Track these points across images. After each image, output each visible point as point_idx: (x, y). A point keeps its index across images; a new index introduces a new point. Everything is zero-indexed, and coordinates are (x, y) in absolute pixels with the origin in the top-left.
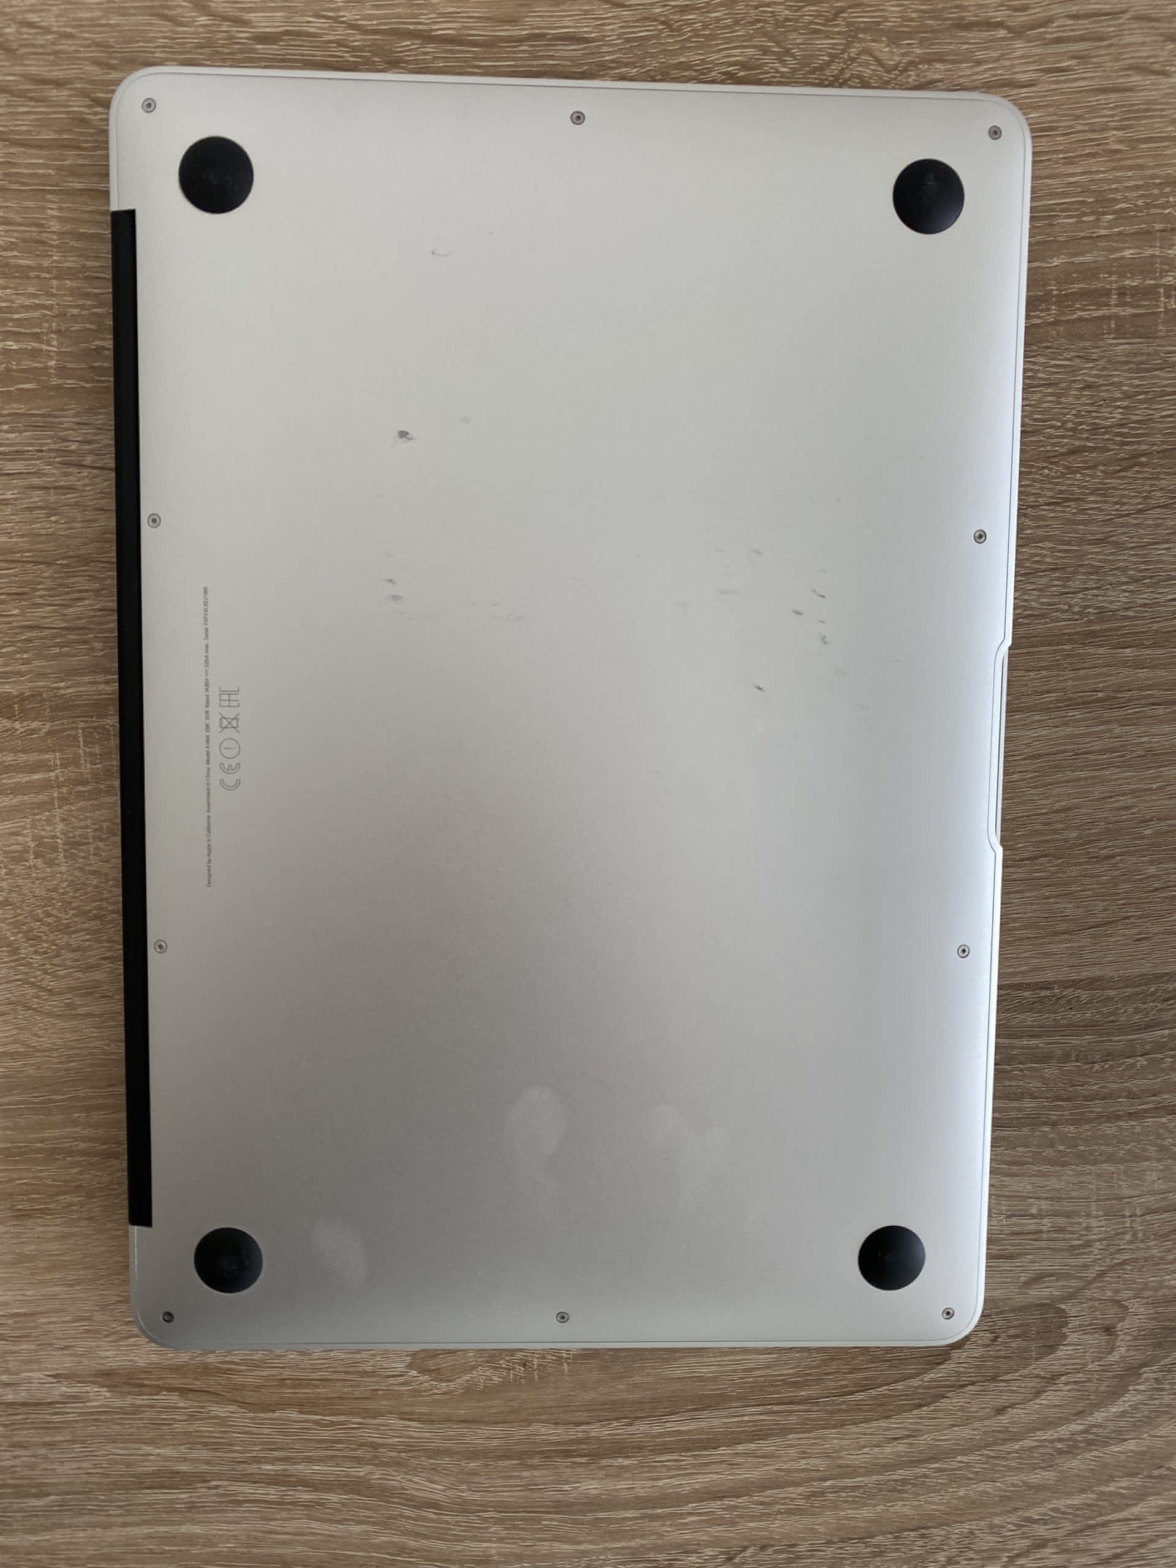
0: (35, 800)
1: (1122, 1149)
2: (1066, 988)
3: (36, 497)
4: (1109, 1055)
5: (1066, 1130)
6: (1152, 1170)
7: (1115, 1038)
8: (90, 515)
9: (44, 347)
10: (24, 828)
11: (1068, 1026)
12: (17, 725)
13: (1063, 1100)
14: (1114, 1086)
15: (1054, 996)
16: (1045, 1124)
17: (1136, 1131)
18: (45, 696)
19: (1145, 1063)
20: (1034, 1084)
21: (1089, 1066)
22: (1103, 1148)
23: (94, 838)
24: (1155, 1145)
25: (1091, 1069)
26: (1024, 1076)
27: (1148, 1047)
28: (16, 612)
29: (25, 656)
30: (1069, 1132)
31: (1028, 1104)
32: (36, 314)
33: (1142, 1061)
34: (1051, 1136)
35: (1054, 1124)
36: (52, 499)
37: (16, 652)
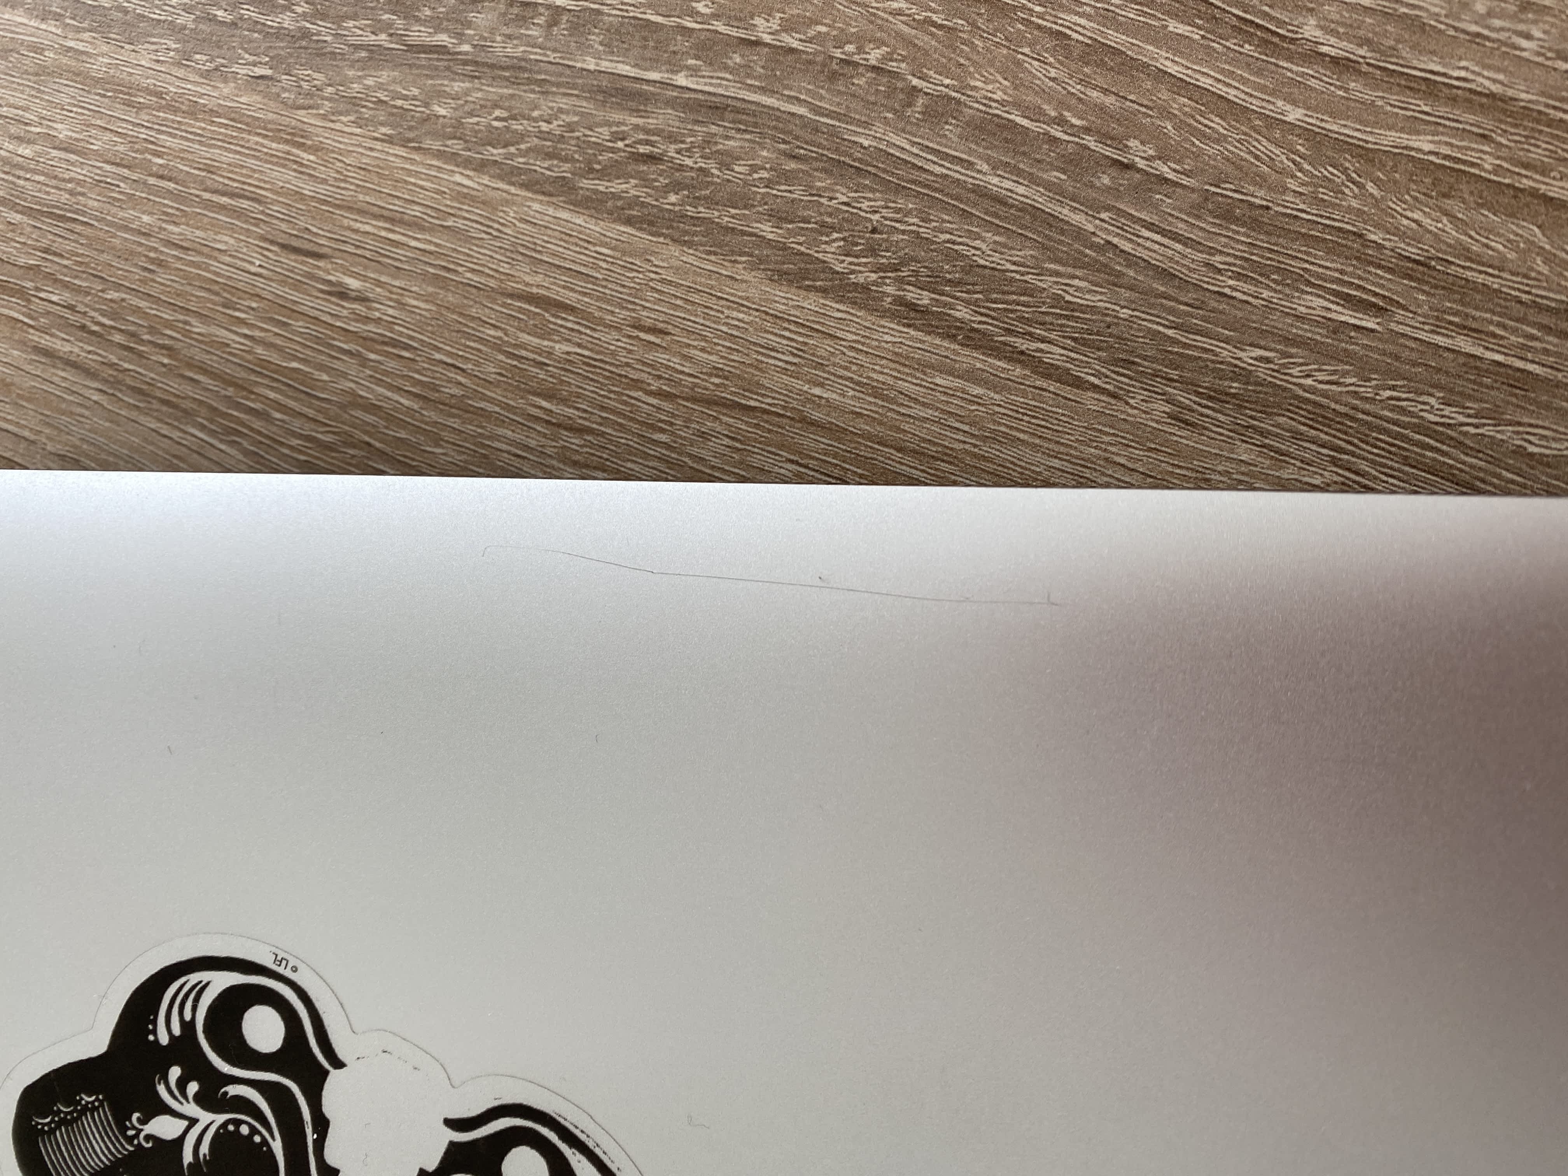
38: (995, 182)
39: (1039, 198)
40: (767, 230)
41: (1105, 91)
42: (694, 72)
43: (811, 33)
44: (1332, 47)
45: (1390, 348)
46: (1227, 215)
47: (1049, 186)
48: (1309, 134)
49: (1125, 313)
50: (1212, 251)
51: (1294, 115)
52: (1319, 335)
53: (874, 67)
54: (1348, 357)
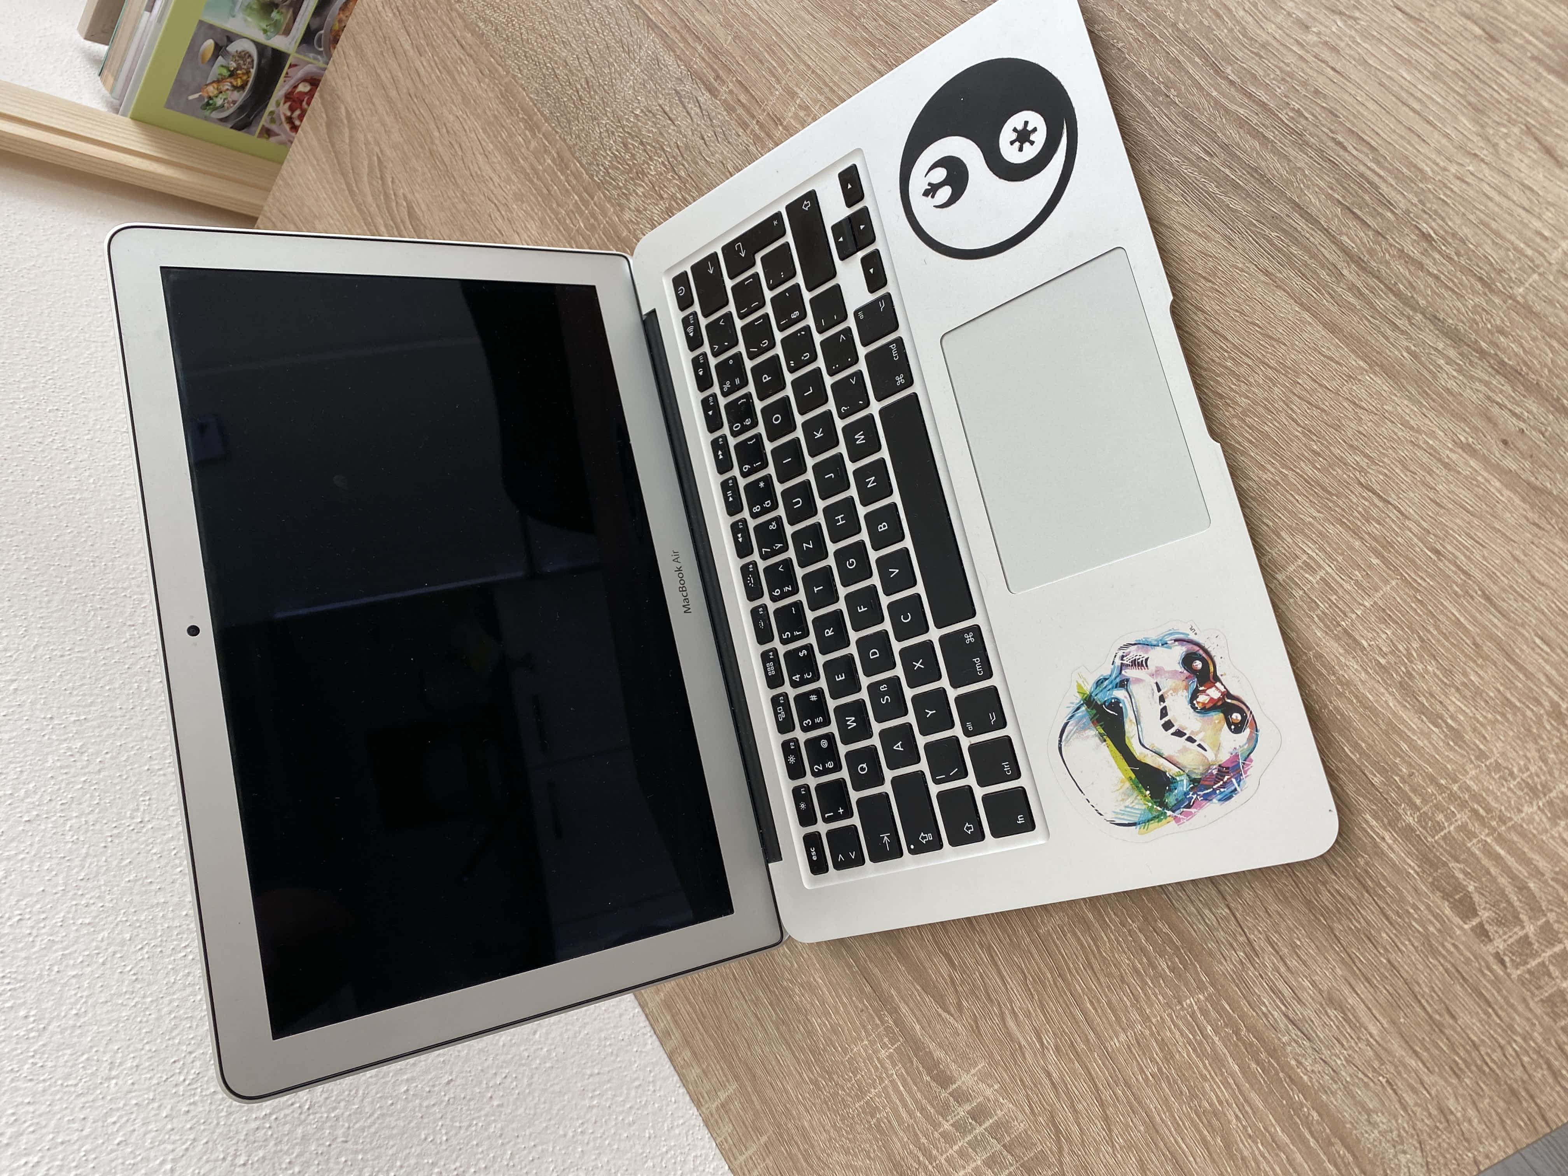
8: (1276, 918)
28: (1384, 935)
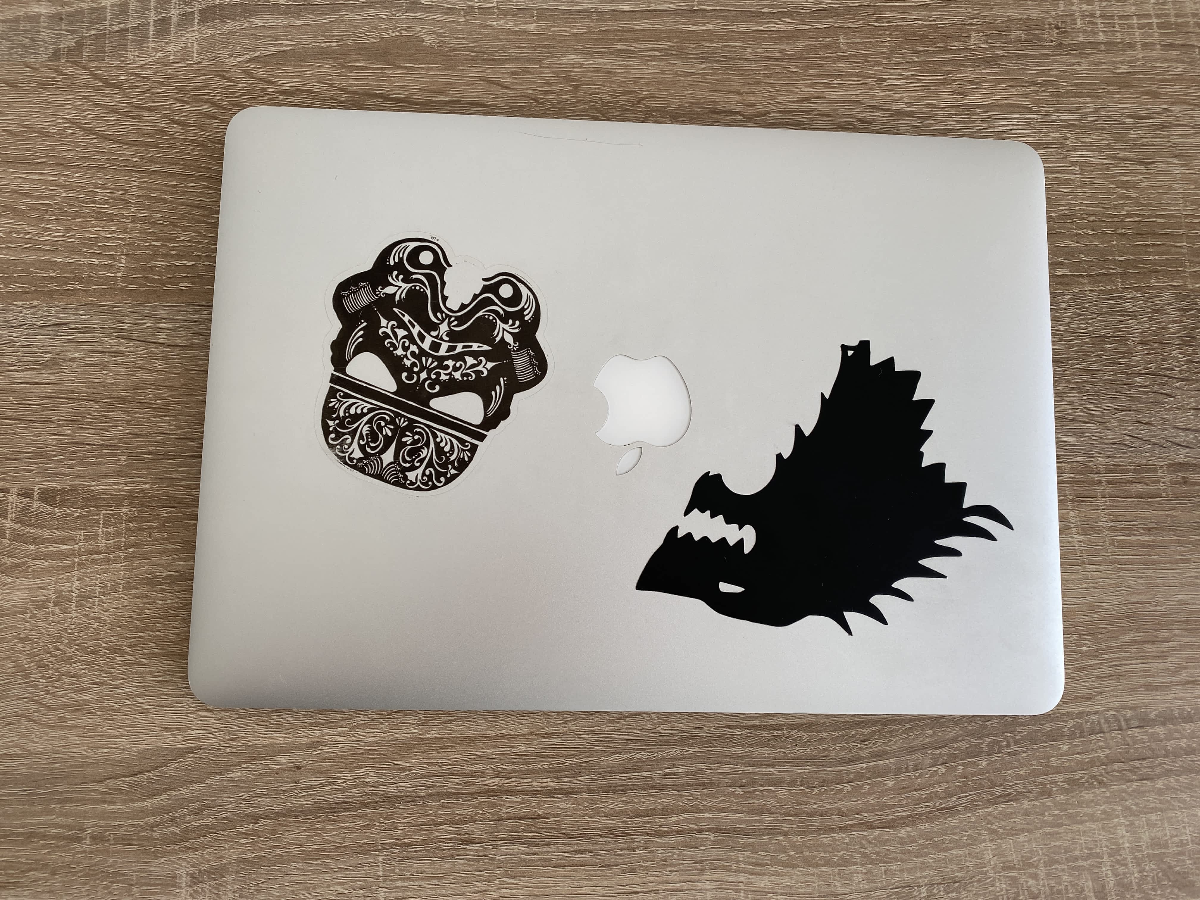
0: (61, 564)
1: (836, 856)
2: (792, 730)
3: (95, 358)
4: (824, 781)
5: (795, 839)
6: (858, 873)
7: (828, 769)
9: (116, 264)
10: (50, 584)
11: (794, 758)
12: (57, 510)
13: (792, 816)
14: (828, 806)
15: (784, 735)
16: (780, 834)
17: (846, 841)
18: (80, 491)
19: (850, 789)
20: (771, 803)
21: (810, 790)
22: (822, 854)
23: (100, 593)
24: (859, 853)
25: (812, 792)
26: (763, 796)
27: (851, 776)
29: (71, 463)
30: (797, 841)
31: (768, 818)
32: (114, 243)
33: (848, 787)
34: (784, 843)
35: (786, 834)
36: (106, 359)
37: (64, 460)
38: (771, 770)
39: (758, 770)
40: (825, 735)
41: (754, 803)
42: (862, 769)
43: (835, 791)
44: (705, 835)
45: (659, 766)
46: (711, 784)
47: (758, 774)
48: (701, 811)
49: (725, 749)
50: (711, 773)
51: (706, 815)
52: (677, 763)
53: (814, 787)
54: (668, 760)
